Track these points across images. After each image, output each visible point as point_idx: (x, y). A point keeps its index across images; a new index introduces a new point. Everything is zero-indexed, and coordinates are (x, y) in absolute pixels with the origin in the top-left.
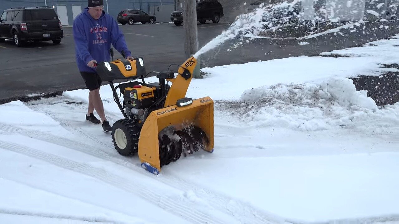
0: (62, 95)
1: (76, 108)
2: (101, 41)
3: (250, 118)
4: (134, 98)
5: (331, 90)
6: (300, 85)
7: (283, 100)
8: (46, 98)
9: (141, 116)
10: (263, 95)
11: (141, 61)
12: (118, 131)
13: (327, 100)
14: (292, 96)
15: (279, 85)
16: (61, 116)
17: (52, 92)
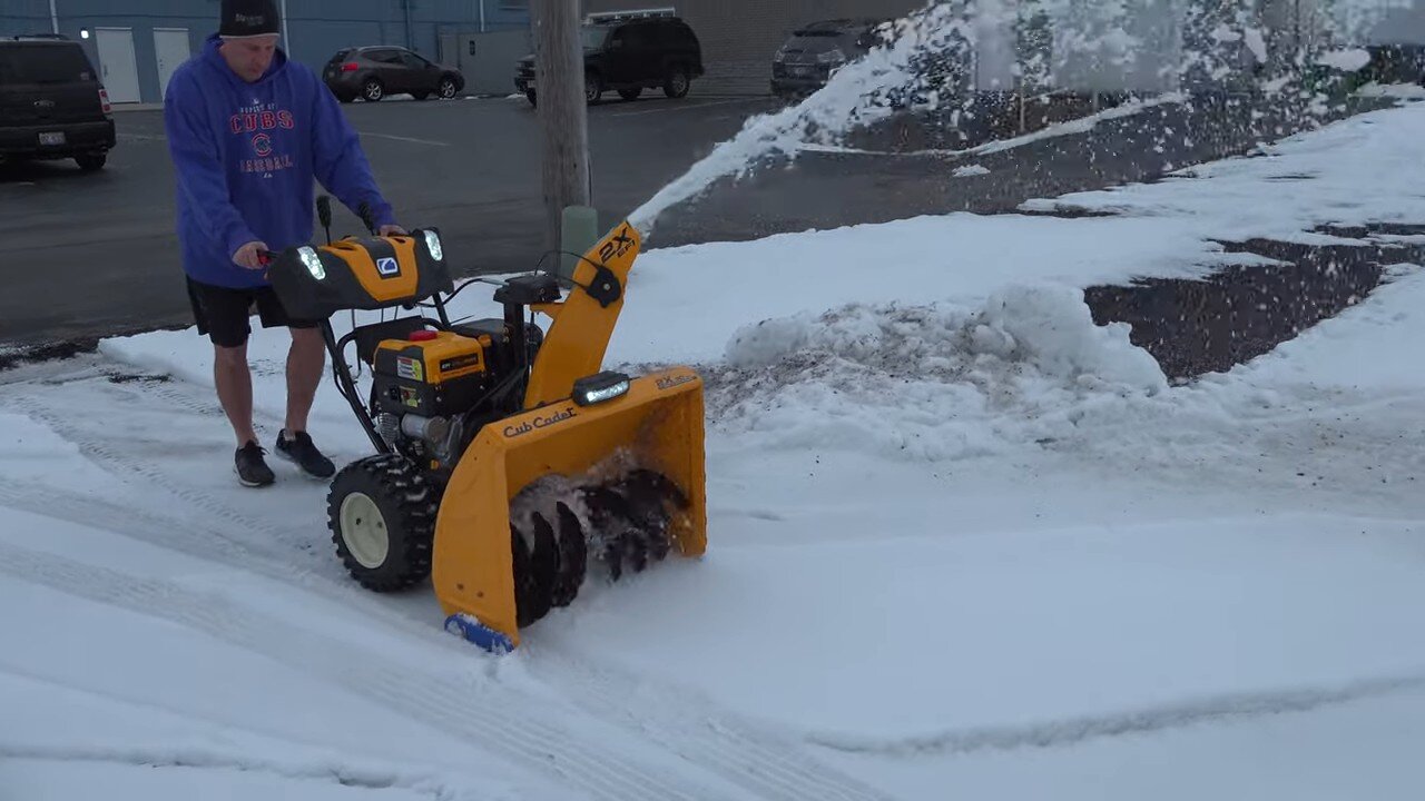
0: (95, 353)
1: (143, 396)
2: (269, 162)
3: (746, 420)
4: (414, 377)
5: (1015, 324)
6: (919, 310)
7: (860, 361)
8: (35, 362)
9: (440, 442)
10: (796, 344)
11: (430, 239)
12: (355, 499)
13: (1002, 359)
14: (890, 345)
15: (850, 309)
16: (88, 425)
17: (61, 342)
